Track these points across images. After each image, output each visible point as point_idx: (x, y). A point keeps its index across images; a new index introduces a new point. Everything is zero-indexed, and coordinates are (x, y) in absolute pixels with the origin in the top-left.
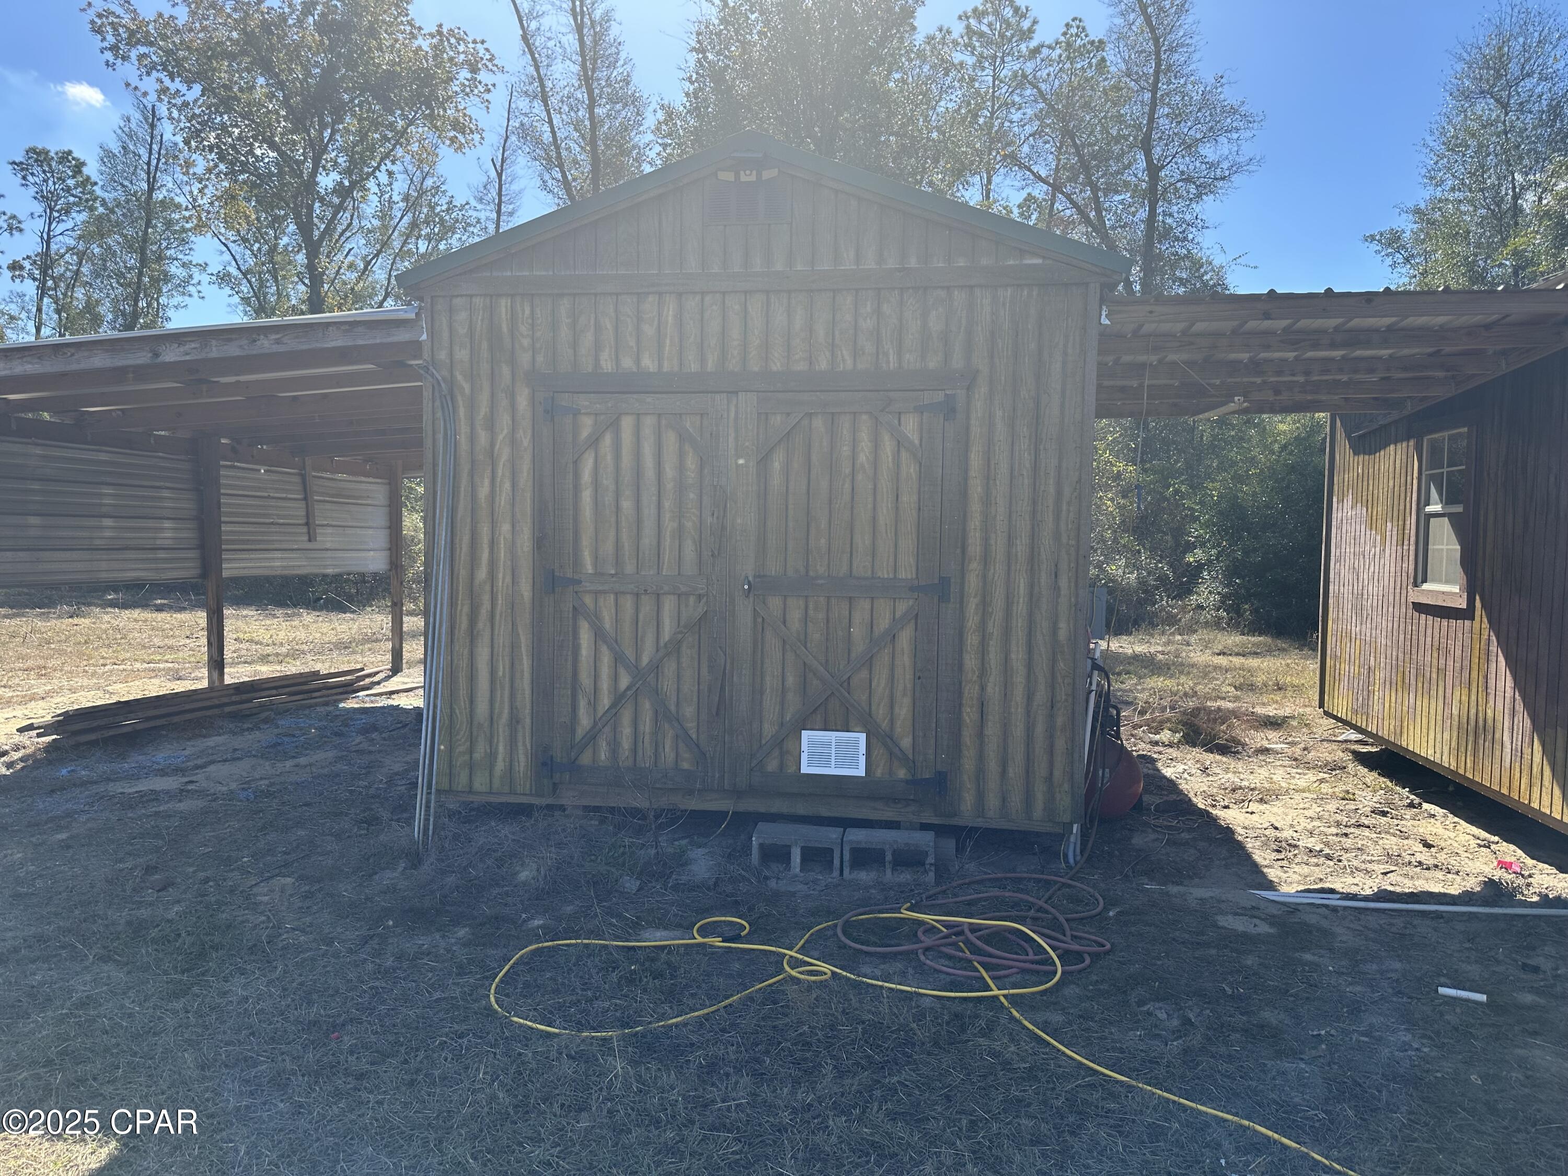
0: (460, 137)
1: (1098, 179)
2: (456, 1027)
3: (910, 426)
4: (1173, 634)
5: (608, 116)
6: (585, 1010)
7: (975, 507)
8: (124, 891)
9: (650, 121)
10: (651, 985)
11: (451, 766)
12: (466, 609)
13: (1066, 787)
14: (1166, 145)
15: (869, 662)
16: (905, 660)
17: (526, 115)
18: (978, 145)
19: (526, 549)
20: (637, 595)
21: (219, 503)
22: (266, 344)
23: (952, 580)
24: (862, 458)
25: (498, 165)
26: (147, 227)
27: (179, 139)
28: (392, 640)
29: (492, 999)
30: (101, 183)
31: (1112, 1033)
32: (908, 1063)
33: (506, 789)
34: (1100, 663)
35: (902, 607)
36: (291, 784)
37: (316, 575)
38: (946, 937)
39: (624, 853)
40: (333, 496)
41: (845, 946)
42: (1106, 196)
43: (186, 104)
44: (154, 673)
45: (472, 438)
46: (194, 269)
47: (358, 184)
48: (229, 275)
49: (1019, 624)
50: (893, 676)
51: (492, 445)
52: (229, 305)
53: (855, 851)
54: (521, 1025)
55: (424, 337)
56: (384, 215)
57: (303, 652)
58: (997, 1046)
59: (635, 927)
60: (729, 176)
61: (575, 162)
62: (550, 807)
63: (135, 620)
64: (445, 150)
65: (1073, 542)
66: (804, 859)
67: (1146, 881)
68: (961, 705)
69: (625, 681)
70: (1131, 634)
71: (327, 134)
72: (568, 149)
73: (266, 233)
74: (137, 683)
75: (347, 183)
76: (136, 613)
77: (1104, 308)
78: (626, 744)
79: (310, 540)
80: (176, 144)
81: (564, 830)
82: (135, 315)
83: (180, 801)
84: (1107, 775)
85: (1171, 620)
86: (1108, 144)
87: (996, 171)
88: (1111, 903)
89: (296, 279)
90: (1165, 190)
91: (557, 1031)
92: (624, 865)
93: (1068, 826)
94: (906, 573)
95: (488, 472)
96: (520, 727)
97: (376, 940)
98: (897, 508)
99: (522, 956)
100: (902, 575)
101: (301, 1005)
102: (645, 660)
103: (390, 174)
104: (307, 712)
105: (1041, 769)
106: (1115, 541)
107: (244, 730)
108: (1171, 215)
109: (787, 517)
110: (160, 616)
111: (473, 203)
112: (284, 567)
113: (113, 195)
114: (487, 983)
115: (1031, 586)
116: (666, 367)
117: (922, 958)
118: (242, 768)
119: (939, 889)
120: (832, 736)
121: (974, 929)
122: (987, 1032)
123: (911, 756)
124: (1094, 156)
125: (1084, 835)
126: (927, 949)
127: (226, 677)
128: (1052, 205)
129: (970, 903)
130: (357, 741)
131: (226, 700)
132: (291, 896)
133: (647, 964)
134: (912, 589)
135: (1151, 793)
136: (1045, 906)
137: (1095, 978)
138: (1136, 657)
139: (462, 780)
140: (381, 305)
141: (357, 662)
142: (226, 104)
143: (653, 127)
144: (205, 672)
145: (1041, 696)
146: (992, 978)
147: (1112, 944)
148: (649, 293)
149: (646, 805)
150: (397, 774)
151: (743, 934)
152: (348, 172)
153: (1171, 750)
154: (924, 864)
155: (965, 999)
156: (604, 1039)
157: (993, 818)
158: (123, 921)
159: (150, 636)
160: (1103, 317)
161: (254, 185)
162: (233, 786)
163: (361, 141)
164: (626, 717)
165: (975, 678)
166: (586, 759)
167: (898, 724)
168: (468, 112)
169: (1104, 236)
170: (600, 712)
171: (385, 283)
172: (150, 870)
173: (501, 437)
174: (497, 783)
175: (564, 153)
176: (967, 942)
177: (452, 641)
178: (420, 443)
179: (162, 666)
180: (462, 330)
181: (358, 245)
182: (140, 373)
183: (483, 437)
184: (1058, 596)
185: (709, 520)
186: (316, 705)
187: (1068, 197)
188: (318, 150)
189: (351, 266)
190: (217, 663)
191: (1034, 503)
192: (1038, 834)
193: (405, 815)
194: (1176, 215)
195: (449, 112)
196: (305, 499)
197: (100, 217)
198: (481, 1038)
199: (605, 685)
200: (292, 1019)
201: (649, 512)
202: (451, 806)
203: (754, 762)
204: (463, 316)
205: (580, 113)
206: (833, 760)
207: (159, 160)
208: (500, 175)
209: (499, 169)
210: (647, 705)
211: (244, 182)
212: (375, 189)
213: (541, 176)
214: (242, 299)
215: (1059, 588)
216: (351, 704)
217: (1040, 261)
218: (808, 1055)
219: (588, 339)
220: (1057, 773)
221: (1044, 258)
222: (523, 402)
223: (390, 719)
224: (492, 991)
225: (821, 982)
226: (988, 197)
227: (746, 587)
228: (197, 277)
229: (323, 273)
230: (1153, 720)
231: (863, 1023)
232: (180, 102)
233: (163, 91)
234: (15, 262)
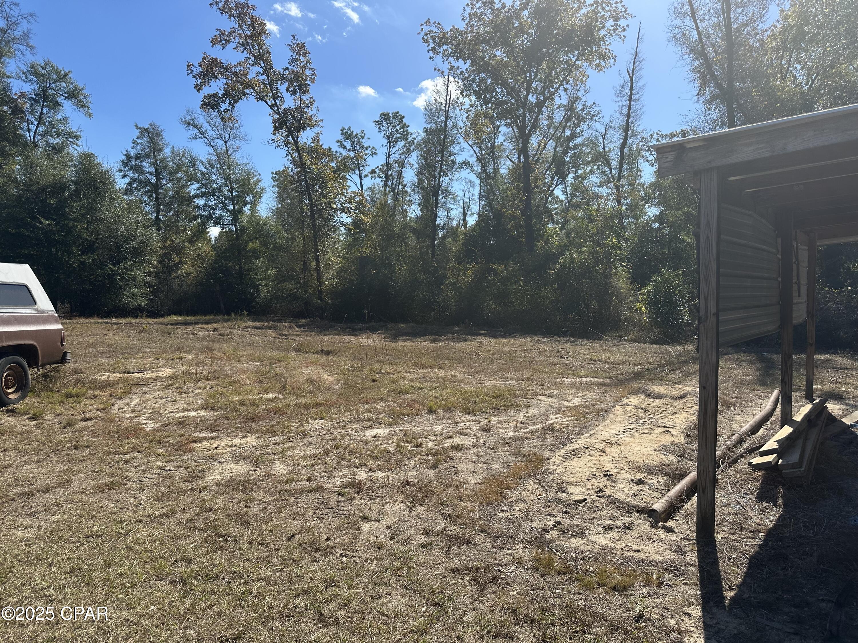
0: (602, 62)
25: (631, 72)
43: (462, 72)
47: (549, 98)
48: (468, 162)
207: (450, 104)
208: (631, 78)
209: (631, 74)
232: (459, 72)
233: (451, 68)
234: (373, 170)
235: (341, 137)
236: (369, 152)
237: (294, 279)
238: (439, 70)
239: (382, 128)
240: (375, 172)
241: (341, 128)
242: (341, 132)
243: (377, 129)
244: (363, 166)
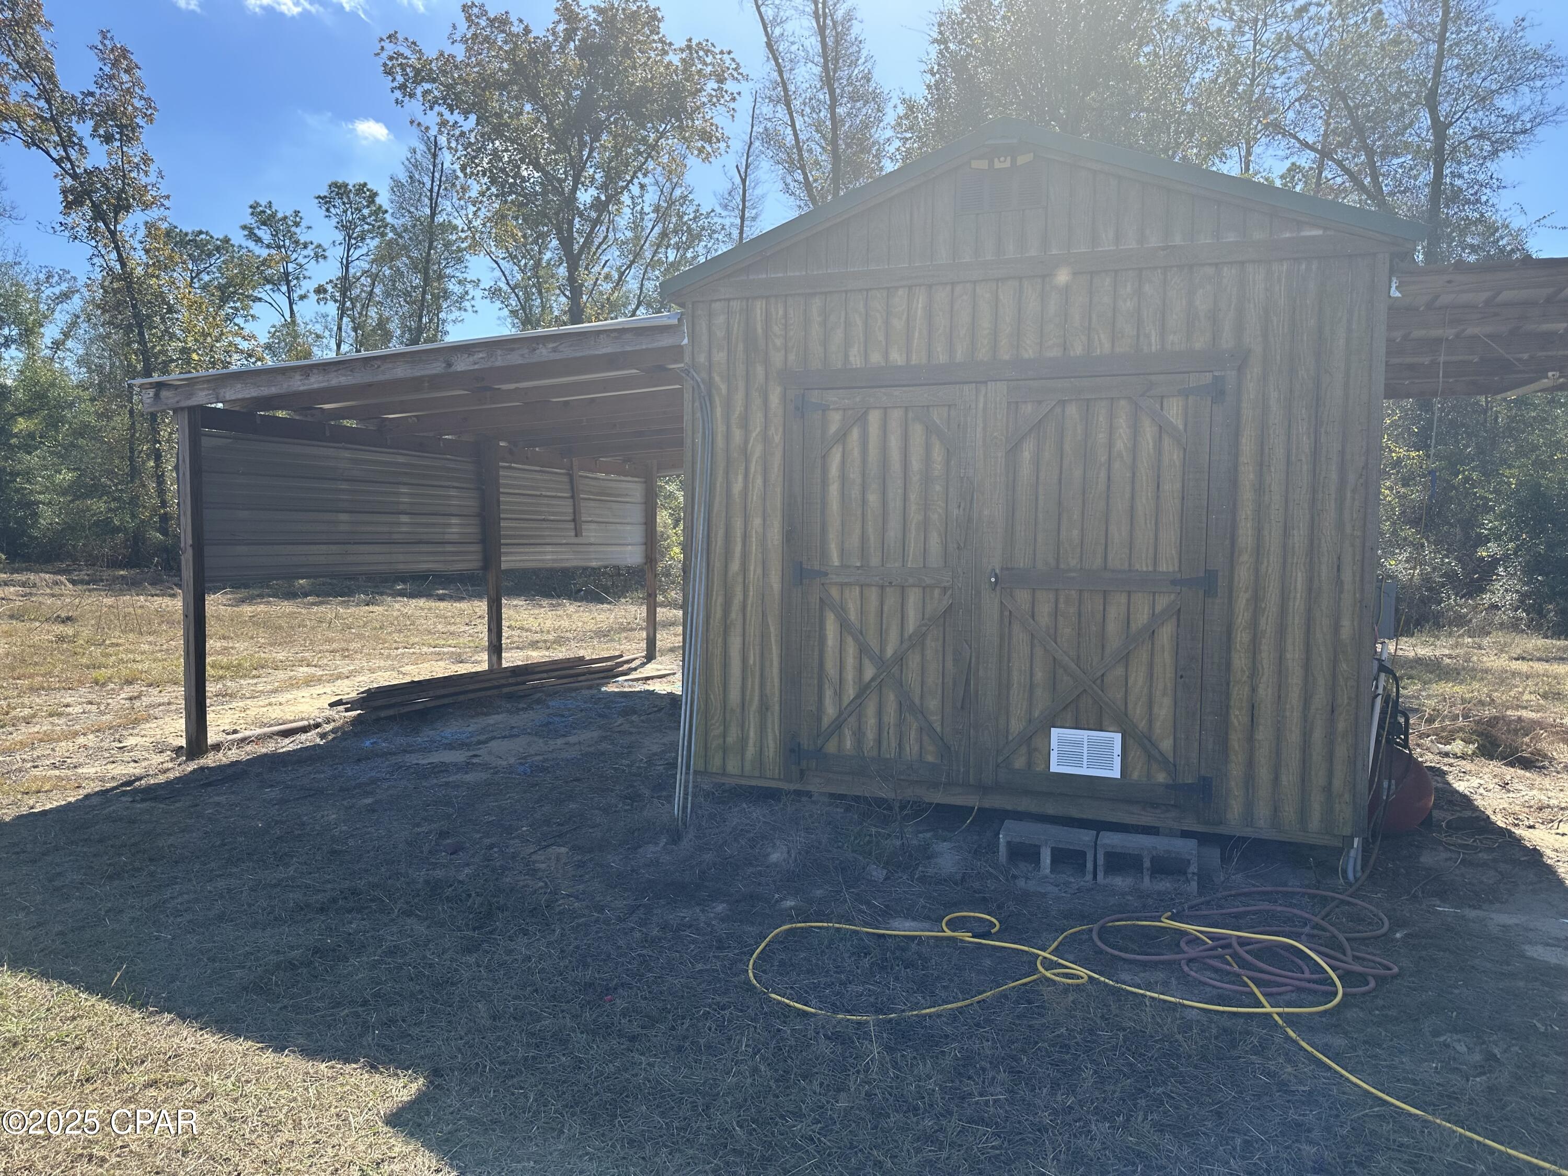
0: (707, 146)
1: (1374, 142)
2: (718, 998)
3: (1174, 411)
4: (1462, 636)
5: (849, 114)
6: (839, 993)
7: (1247, 495)
8: (422, 852)
9: (890, 117)
10: (903, 973)
11: (706, 748)
12: (720, 600)
13: (1347, 797)
14: (1456, 99)
15: (1125, 658)
16: (1165, 659)
17: (769, 120)
18: (1236, 115)
19: (776, 543)
20: (882, 587)
21: (498, 501)
22: (544, 353)
23: (1220, 574)
24: (1119, 445)
25: (742, 171)
26: (430, 249)
27: (457, 167)
28: (647, 629)
29: (751, 975)
30: (390, 211)
31: (1402, 1063)
32: (1174, 1075)
33: (757, 774)
34: (1389, 665)
35: (1163, 602)
36: (562, 760)
37: (576, 568)
38: (1211, 949)
39: (869, 842)
40: (597, 494)
41: (1101, 952)
42: (1383, 159)
43: (462, 134)
44: (440, 657)
45: (728, 437)
46: (469, 286)
47: (615, 198)
48: (500, 290)
49: (1296, 621)
50: (1151, 676)
51: (746, 442)
52: (499, 318)
53: (1109, 855)
54: (779, 1002)
55: (686, 341)
56: (636, 226)
57: (568, 639)
58: (1271, 1065)
59: (886, 914)
60: (983, 164)
61: (817, 163)
62: (798, 793)
63: (422, 609)
64: (693, 161)
65: (1359, 533)
66: (1053, 861)
67: (1438, 902)
68: (1228, 707)
69: (869, 672)
70: (1412, 635)
71: (585, 153)
72: (810, 151)
73: (532, 250)
74: (425, 665)
75: (603, 198)
76: (422, 602)
77: (1394, 280)
78: (870, 736)
79: (576, 536)
80: (454, 171)
81: (811, 816)
82: (420, 330)
83: (466, 773)
84: (1393, 787)
85: (1460, 621)
86: (1386, 103)
87: (1256, 140)
88: (1398, 924)
89: (558, 292)
90: (1454, 149)
91: (813, 1010)
92: (870, 854)
93: (1349, 840)
94: (1168, 564)
95: (741, 470)
96: (769, 714)
97: (642, 910)
98: (1158, 497)
99: (777, 935)
100: (1163, 568)
101: (578, 967)
102: (889, 652)
103: (642, 187)
104: (574, 694)
105: (1318, 778)
106: (1394, 533)
107: (518, 710)
108: (1460, 176)
109: (1036, 508)
110: (442, 605)
111: (719, 210)
112: (554, 560)
113: (402, 221)
114: (745, 958)
115: (1310, 580)
116: (914, 360)
117: (1186, 969)
118: (518, 745)
119: (1203, 899)
120: (1084, 735)
121: (1243, 942)
122: (1261, 1049)
123: (1171, 760)
124: (1369, 119)
125: (1366, 850)
126: (1190, 961)
127: (503, 662)
128: (1320, 173)
129: (1237, 916)
130: (619, 722)
131: (503, 682)
132: (565, 864)
133: (898, 953)
134: (1174, 582)
135: (1441, 808)
136: (1321, 922)
137: (1380, 1002)
138: (1419, 661)
139: (717, 761)
140: (634, 314)
141: (615, 649)
142: (498, 131)
143: (893, 123)
144: (485, 656)
145: (1320, 699)
146: (1264, 995)
147: (1401, 968)
148: (897, 288)
149: (893, 796)
150: (655, 754)
151: (993, 931)
152: (604, 187)
153: (1464, 762)
154: (1185, 873)
155: (1234, 1014)
156: (859, 1023)
157: (1262, 826)
158: (421, 880)
159: (435, 623)
160: (1393, 289)
161: (521, 205)
162: (512, 760)
163: (617, 156)
164: (871, 710)
165: (1245, 678)
166: (831, 747)
167: (1158, 725)
168: (714, 121)
169: (1382, 203)
170: (846, 701)
171: (638, 292)
172: (443, 834)
173: (754, 435)
174: (748, 767)
175: (806, 155)
176: (1235, 956)
177: (707, 630)
178: (681, 443)
179: (445, 650)
180: (720, 334)
181: (613, 257)
182: (434, 382)
183: (737, 434)
184: (1341, 592)
185: (956, 512)
186: (581, 688)
187: (1340, 164)
188: (577, 169)
189: (607, 277)
190: (496, 648)
191: (1314, 491)
192: (1312, 847)
193: (664, 793)
194: (1466, 176)
195: (697, 122)
196: (573, 497)
197: (390, 240)
198: (741, 1011)
199: (850, 676)
200: (570, 979)
201: (895, 504)
202: (705, 787)
203: (1000, 759)
204: (720, 320)
205: (822, 114)
206: (1085, 760)
207: (440, 186)
208: (744, 181)
209: (743, 175)
210: (892, 697)
211: (512, 202)
212: (628, 202)
213: (783, 179)
214: (511, 312)
215: (1342, 582)
216: (611, 688)
217: (1320, 232)
218: (1067, 1057)
219: (838, 336)
220: (1337, 783)
221: (1325, 229)
222: (775, 400)
223: (647, 703)
224: (751, 966)
225: (1078, 985)
226: (1247, 169)
227: (993, 580)
228: (472, 293)
229: (582, 285)
230: (1443, 729)
231: (1124, 1030)
232: (457, 132)
233: (443, 123)
234: (320, 286)
235: (250, 221)
236: (309, 251)
237: (108, 493)
238: (419, 124)
239: (332, 210)
240: (325, 291)
241: (252, 203)
242: (250, 210)
243: (323, 212)
244: (297, 278)
